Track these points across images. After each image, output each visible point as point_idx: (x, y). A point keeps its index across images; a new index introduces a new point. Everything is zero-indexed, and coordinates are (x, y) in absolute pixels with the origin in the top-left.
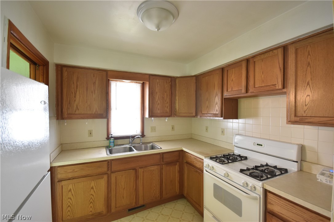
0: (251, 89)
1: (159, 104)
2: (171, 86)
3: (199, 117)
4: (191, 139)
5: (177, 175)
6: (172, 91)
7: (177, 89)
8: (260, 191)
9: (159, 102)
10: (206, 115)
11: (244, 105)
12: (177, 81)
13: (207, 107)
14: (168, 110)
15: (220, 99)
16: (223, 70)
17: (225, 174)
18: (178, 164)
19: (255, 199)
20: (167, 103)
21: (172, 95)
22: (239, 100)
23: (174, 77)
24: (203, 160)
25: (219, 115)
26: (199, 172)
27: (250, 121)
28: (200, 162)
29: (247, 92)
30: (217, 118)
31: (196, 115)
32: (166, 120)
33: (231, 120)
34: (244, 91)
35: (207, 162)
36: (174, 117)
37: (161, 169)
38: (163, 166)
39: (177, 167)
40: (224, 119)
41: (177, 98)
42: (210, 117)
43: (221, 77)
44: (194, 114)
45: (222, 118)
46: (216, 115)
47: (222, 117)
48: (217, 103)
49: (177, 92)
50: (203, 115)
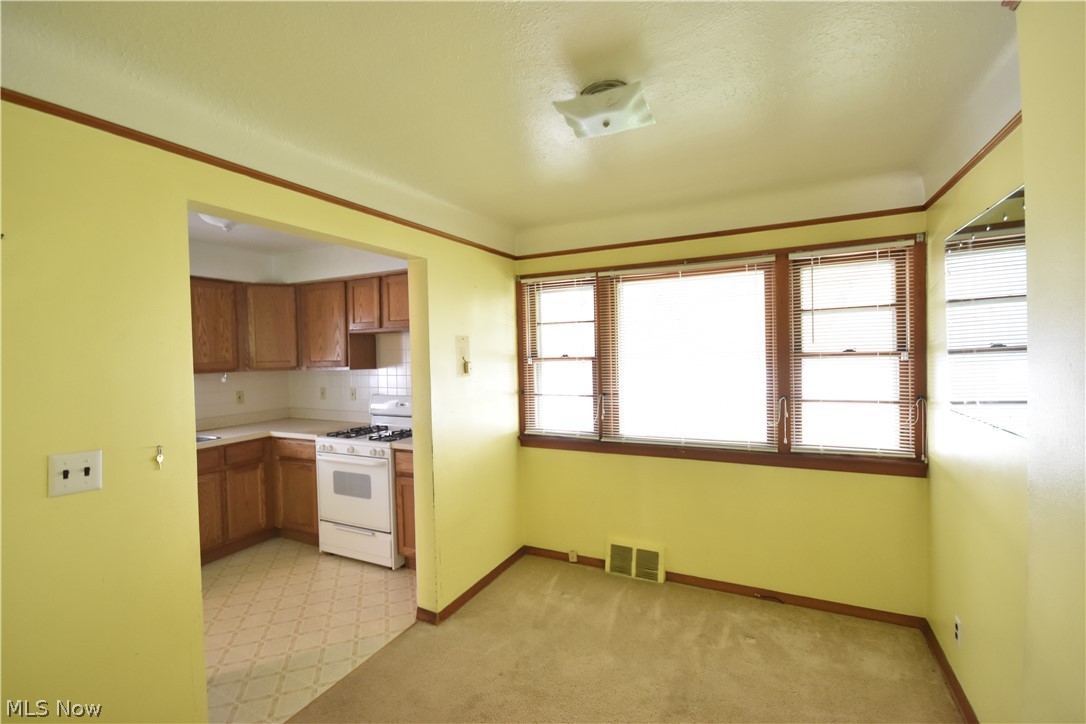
0: (386, 323)
1: (205, 343)
2: (235, 304)
3: (304, 368)
4: (288, 419)
5: (260, 488)
6: (236, 314)
7: (251, 309)
8: (388, 453)
9: (205, 338)
10: (320, 364)
11: (384, 345)
12: (250, 292)
13: (321, 348)
14: (229, 356)
15: (343, 336)
16: (346, 285)
17: (348, 450)
18: (261, 466)
19: (383, 465)
20: (227, 340)
21: (239, 322)
22: (377, 336)
23: (241, 283)
24: (314, 441)
25: (343, 363)
26: (308, 464)
27: (392, 370)
28: (310, 446)
29: (381, 326)
30: (339, 369)
31: (299, 365)
32: (224, 380)
33: (367, 371)
34: (376, 324)
35: (321, 442)
36: (246, 371)
37: (223, 481)
38: (228, 473)
39: (259, 473)
40: (351, 369)
41: (251, 329)
42: (327, 367)
43: (343, 298)
44: (293, 363)
45: (348, 368)
46: (337, 364)
47: (347, 366)
48: (338, 343)
49: (251, 318)
50: (312, 364)
